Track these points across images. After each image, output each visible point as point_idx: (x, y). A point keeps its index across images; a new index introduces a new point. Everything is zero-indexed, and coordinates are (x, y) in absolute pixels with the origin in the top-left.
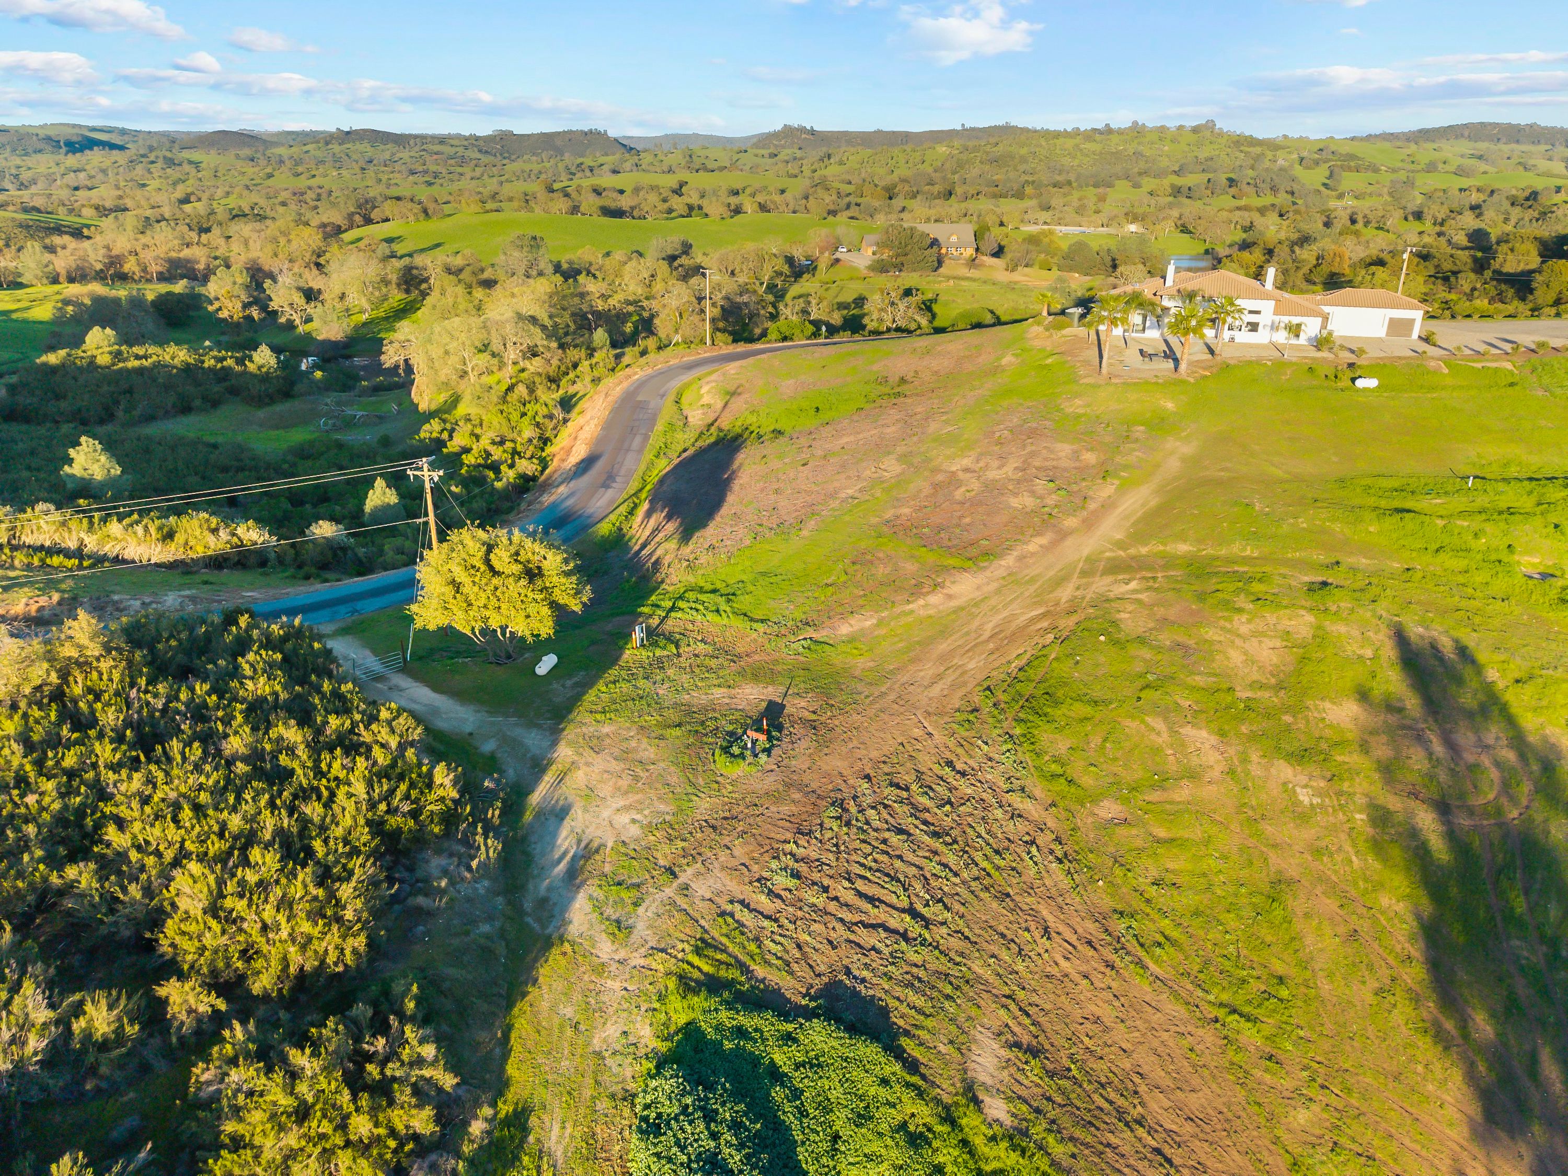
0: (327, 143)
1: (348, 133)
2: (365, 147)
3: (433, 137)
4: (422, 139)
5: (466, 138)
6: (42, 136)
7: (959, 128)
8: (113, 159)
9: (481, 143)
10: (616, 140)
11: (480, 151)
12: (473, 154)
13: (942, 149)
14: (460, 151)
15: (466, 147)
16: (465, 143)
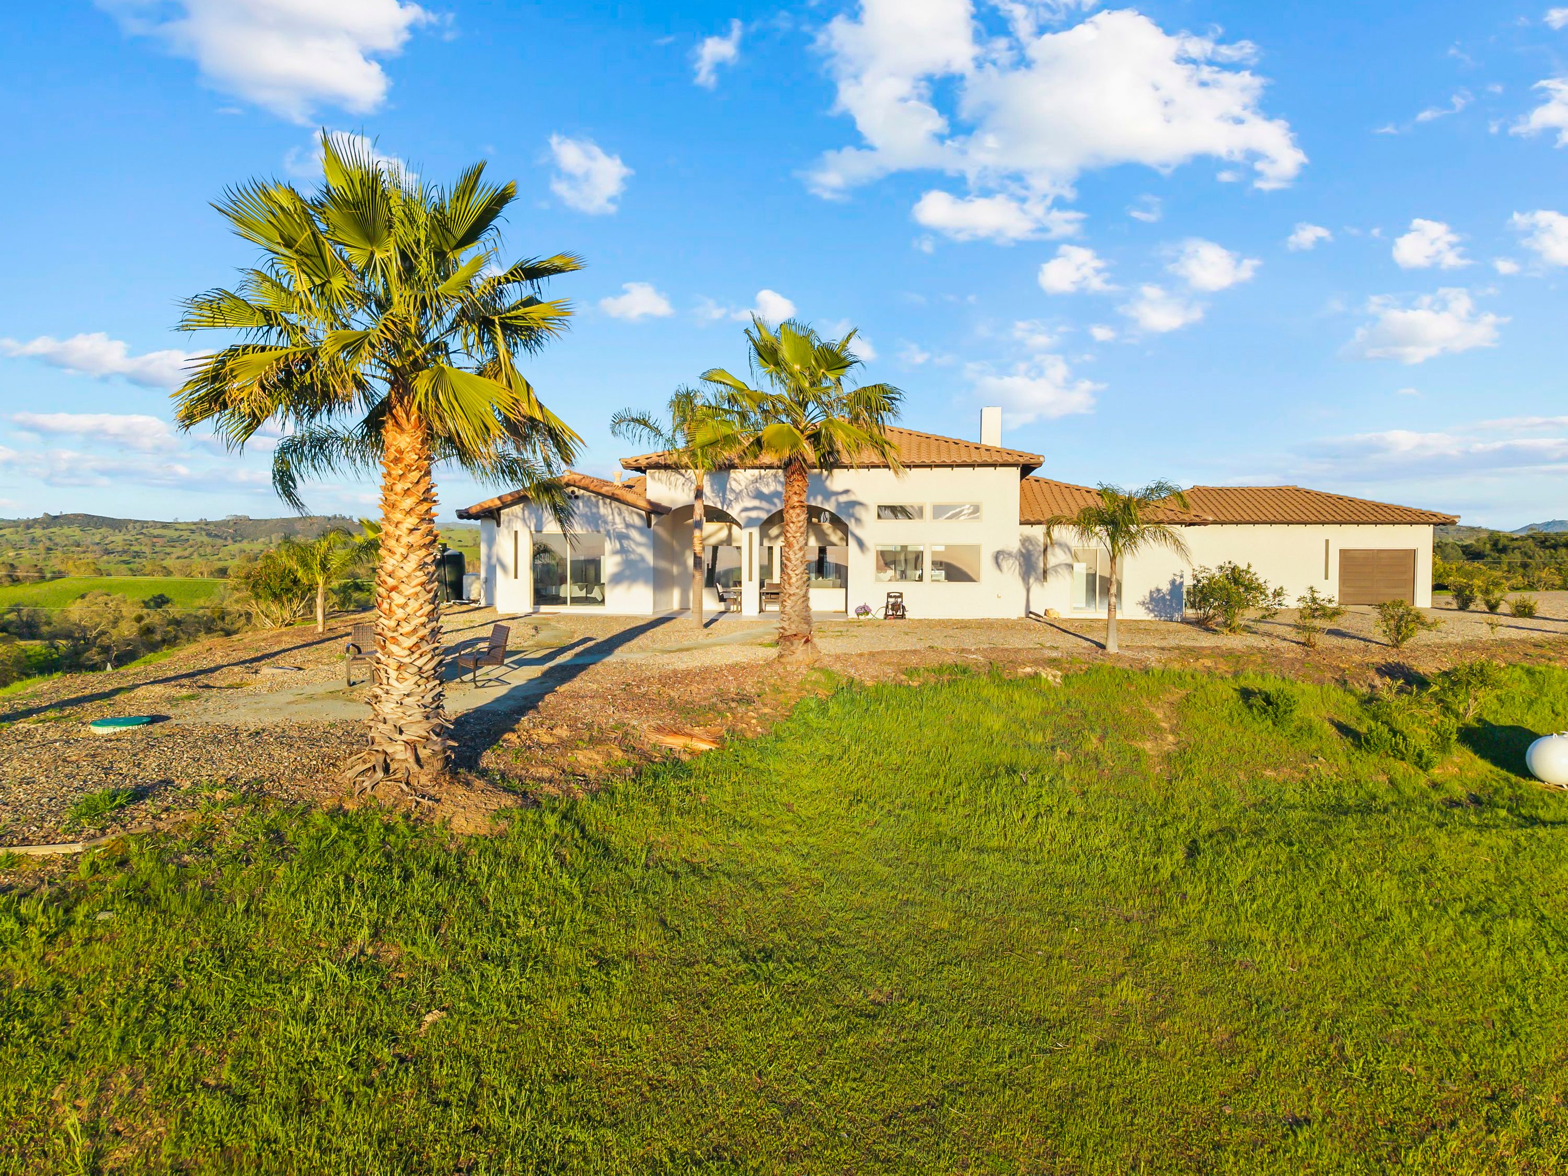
1: (56, 517)
2: (74, 532)
9: (212, 527)
11: (209, 535)
12: (203, 537)
14: (186, 534)
15: (193, 532)
16: (193, 527)
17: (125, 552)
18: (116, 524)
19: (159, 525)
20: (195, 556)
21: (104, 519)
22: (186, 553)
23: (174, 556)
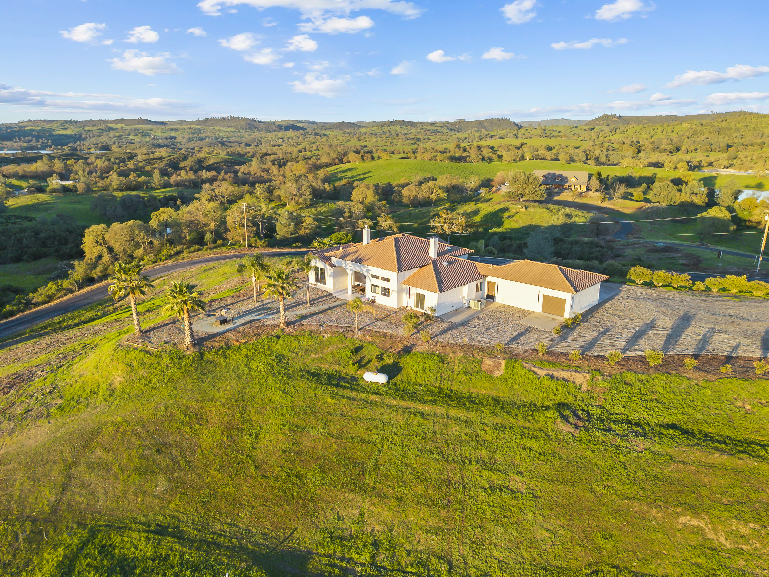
0: (382, 126)
1: (392, 122)
2: (397, 128)
3: (428, 123)
4: (423, 124)
5: (443, 123)
6: (277, 124)
7: (710, 113)
8: (295, 134)
9: (449, 125)
10: (514, 123)
11: (448, 129)
12: (445, 130)
13: (686, 125)
14: (439, 129)
15: (442, 127)
16: (442, 125)
17: (413, 139)
18: (413, 124)
19: (429, 125)
20: (439, 140)
21: (409, 122)
22: (436, 140)
23: (431, 141)
